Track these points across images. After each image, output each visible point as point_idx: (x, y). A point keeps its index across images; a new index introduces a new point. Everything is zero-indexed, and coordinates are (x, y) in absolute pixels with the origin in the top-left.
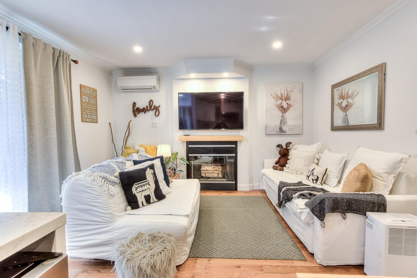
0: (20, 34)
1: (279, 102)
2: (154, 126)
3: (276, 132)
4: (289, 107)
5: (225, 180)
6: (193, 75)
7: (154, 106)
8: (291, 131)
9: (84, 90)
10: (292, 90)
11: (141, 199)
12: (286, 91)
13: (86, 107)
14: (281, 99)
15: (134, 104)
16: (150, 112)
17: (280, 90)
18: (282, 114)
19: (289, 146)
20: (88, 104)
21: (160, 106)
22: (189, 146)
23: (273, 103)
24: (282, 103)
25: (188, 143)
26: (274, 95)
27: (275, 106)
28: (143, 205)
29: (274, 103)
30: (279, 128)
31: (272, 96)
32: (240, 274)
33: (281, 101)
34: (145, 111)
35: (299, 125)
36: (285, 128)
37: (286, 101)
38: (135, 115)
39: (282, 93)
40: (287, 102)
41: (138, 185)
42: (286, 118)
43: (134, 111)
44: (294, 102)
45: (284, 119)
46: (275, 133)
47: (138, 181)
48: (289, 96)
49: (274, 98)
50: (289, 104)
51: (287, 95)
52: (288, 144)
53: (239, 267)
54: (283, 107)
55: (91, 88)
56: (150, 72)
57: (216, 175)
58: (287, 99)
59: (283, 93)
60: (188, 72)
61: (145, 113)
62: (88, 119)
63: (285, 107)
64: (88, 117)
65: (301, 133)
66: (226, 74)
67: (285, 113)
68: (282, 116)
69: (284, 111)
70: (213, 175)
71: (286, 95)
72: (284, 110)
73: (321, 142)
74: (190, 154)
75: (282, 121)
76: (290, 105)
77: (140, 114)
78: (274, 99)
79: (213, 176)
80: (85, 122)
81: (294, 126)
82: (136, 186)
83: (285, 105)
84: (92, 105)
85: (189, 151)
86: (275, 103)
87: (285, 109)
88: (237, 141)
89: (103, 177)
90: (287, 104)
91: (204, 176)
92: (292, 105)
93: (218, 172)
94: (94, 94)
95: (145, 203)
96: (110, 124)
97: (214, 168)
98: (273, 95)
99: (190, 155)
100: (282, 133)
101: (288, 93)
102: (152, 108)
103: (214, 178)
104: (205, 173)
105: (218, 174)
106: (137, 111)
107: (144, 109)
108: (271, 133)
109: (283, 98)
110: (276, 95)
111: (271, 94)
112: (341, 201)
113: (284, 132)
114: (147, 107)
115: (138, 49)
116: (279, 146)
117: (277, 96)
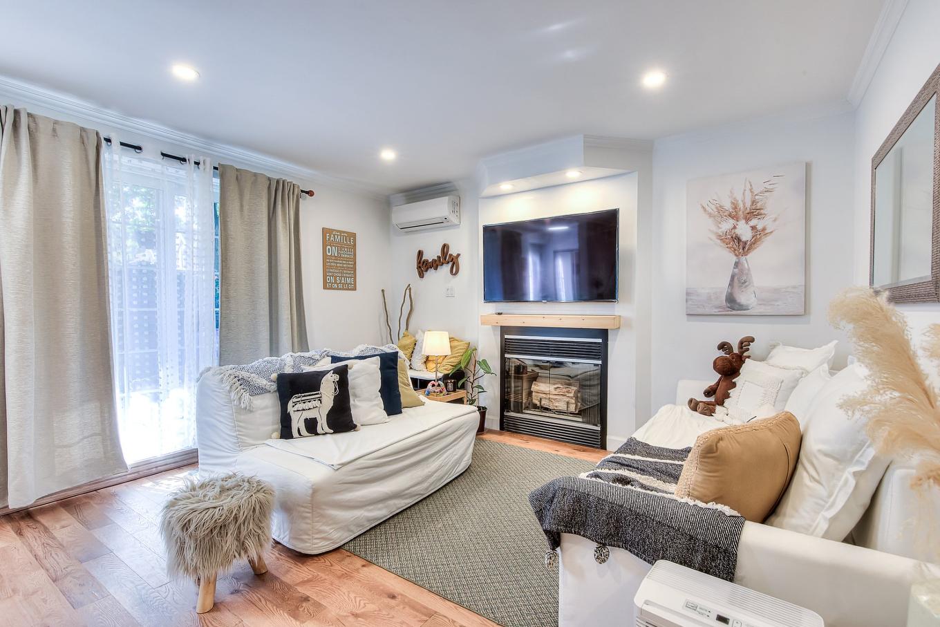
0: (215, 168)
1: (727, 225)
2: (450, 294)
3: (716, 308)
4: (758, 236)
5: (580, 420)
6: (506, 187)
7: (451, 255)
8: (764, 305)
9: (330, 236)
10: (769, 187)
11: (297, 423)
12: (748, 193)
13: (333, 264)
14: (734, 216)
15: (420, 253)
16: (445, 266)
17: (729, 191)
18: (734, 259)
19: (748, 350)
20: (337, 260)
21: (459, 255)
22: (506, 336)
23: (707, 229)
24: (735, 227)
25: (504, 330)
26: (712, 209)
27: (714, 237)
28: (300, 434)
29: (710, 230)
30: (724, 298)
31: (705, 210)
32: (378, 609)
33: (731, 222)
34: (435, 265)
35: (794, 287)
36: (742, 298)
37: (747, 220)
38: (421, 275)
39: (735, 199)
40: (753, 222)
41: (299, 399)
42: (749, 270)
43: (419, 268)
44: (775, 220)
45: (742, 271)
46: (714, 311)
47: (302, 391)
48: (759, 206)
49: (710, 215)
50: (759, 227)
51: (753, 202)
52: (746, 343)
53: (393, 597)
54: (739, 240)
55: (344, 232)
56: (443, 190)
57: (562, 406)
58: (754, 213)
59: (739, 197)
60: (496, 181)
61: (436, 269)
62: (336, 283)
63: (744, 239)
64: (335, 280)
65: (802, 311)
66: (573, 174)
67: (745, 254)
68: (737, 264)
69: (744, 248)
70: (557, 404)
71: (748, 204)
72: (740, 246)
73: (835, 342)
74: (509, 353)
75: (736, 278)
76: (764, 229)
77: (429, 271)
78: (712, 219)
79: (556, 407)
80: (329, 289)
81: (776, 291)
82: (295, 400)
83: (745, 232)
84: (346, 261)
85: (506, 347)
86: (714, 228)
87: (745, 243)
88: (607, 330)
89: (240, 377)
90: (753, 228)
91: (538, 403)
92: (767, 232)
93: (567, 399)
94: (350, 241)
95: (304, 432)
96: (383, 291)
97: (558, 390)
98: (708, 208)
99: (507, 356)
100: (734, 312)
101: (757, 197)
102: (447, 259)
103: (560, 412)
104: (541, 399)
105: (568, 403)
106: (424, 266)
107: (434, 261)
108: (700, 311)
109: (741, 213)
110: (717, 208)
111: (703, 207)
112: (596, 507)
113: (742, 307)
114: (439, 257)
115: (388, 155)
116: (723, 346)
117: (720, 209)
